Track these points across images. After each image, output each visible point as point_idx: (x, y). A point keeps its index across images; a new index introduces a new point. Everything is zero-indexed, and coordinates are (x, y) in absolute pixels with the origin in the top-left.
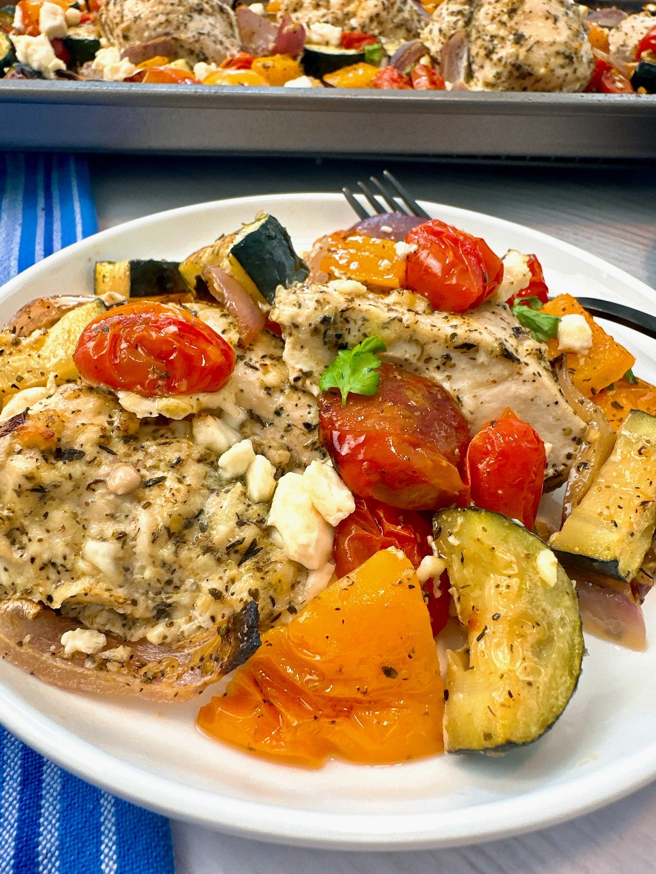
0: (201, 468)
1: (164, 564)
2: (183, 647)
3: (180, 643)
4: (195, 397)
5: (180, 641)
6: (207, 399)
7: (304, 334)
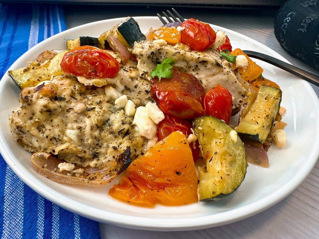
0: (108, 105)
1: (96, 138)
2: (103, 168)
3: (102, 167)
4: (106, 79)
5: (102, 166)
6: (110, 80)
7: (145, 58)
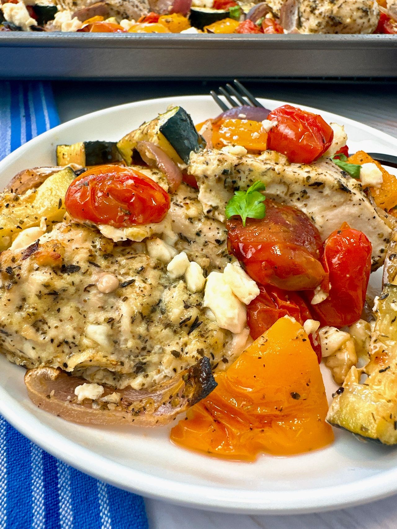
0: (156, 273)
1: (140, 337)
2: (156, 390)
3: (154, 388)
4: (148, 226)
5: (153, 386)
6: (155, 227)
7: (211, 182)
